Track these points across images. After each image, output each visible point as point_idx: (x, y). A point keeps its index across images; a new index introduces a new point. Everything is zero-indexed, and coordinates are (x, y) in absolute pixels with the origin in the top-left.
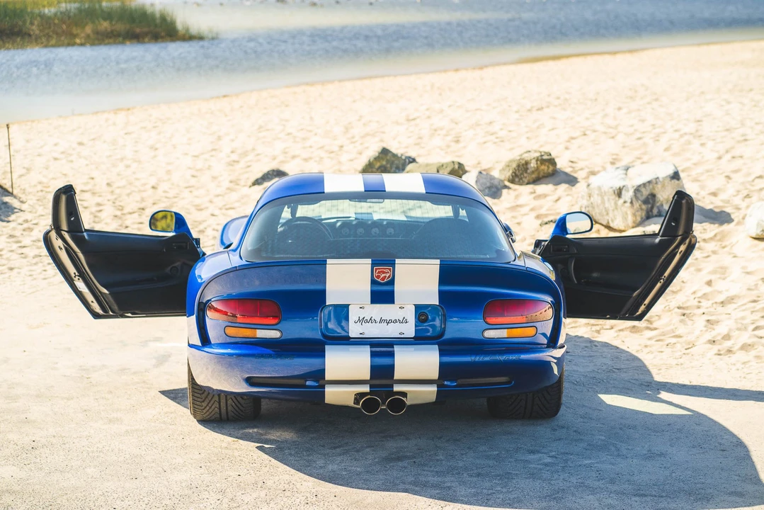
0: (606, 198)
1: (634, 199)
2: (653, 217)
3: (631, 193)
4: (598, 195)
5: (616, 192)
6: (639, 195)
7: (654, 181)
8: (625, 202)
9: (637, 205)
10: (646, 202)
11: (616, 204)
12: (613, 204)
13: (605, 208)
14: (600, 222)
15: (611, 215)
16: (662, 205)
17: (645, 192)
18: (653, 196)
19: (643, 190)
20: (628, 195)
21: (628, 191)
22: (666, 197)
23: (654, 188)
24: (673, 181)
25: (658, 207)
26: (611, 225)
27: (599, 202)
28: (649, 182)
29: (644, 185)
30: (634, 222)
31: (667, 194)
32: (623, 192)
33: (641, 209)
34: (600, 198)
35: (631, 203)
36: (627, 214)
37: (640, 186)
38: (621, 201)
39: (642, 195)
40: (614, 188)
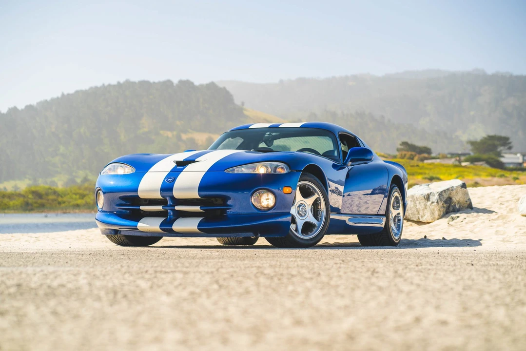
0: (417, 202)
1: (439, 200)
2: (449, 212)
3: (437, 196)
4: (411, 201)
5: (426, 197)
6: (442, 198)
7: (451, 189)
8: (432, 203)
9: (441, 204)
10: (446, 202)
11: (426, 205)
12: (423, 206)
13: (417, 209)
14: (412, 219)
15: (421, 213)
16: (455, 205)
17: (446, 196)
18: (450, 199)
19: (444, 194)
20: (435, 198)
21: (434, 195)
22: (458, 199)
23: (450, 194)
24: (463, 189)
25: (453, 206)
26: (421, 220)
27: (412, 205)
28: (448, 189)
29: (445, 191)
30: (439, 215)
31: (459, 197)
32: (431, 197)
33: (444, 207)
34: (413, 203)
35: (437, 202)
36: (433, 210)
37: (442, 192)
38: (429, 203)
39: (443, 198)
40: (424, 195)
